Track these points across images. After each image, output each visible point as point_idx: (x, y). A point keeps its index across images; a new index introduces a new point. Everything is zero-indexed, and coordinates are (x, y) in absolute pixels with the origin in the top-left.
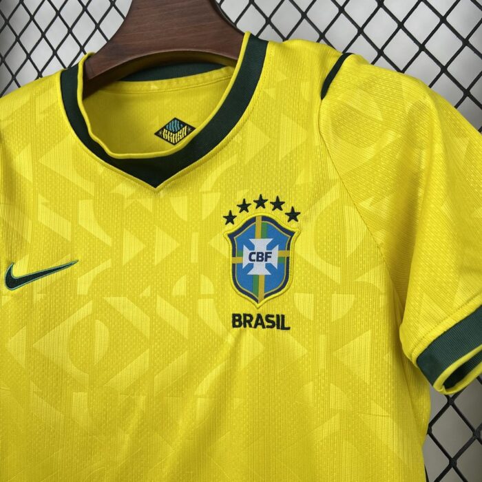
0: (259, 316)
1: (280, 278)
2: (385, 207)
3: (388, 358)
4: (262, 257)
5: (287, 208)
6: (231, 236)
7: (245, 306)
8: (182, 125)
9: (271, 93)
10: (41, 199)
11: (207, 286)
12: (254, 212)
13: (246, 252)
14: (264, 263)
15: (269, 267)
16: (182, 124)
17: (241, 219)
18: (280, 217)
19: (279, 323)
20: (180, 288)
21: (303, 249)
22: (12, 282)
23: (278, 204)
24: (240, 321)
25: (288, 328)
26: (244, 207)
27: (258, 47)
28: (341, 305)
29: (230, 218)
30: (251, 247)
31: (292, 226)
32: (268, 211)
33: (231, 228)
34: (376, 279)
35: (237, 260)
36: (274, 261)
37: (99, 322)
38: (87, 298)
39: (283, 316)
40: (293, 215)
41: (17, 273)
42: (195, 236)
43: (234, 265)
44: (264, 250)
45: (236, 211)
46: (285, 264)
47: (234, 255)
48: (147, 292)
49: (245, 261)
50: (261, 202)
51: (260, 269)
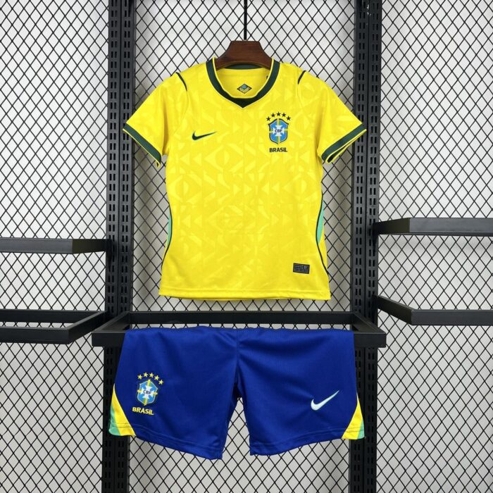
0: (278, 148)
1: (284, 137)
2: (314, 117)
3: (314, 157)
4: (279, 131)
5: (287, 116)
6: (269, 125)
7: (274, 146)
9: (281, 80)
10: (203, 110)
11: (261, 140)
12: (276, 117)
13: (274, 129)
15: (281, 134)
16: (247, 86)
17: (272, 119)
18: (285, 119)
19: (284, 150)
20: (252, 141)
21: (291, 129)
22: (195, 138)
23: (284, 115)
24: (272, 150)
25: (287, 151)
27: (277, 65)
28: (302, 144)
29: (268, 119)
30: (276, 128)
31: (288, 121)
32: (281, 117)
33: (269, 122)
34: (311, 136)
35: (271, 132)
36: (283, 132)
37: (226, 152)
38: (221, 144)
39: (285, 148)
40: (289, 118)
41: (197, 135)
42: (257, 124)
43: (270, 134)
44: (280, 129)
45: (270, 117)
46: (286, 133)
47: (270, 130)
48: (241, 142)
49: (274, 132)
50: (279, 114)
51: (278, 135)
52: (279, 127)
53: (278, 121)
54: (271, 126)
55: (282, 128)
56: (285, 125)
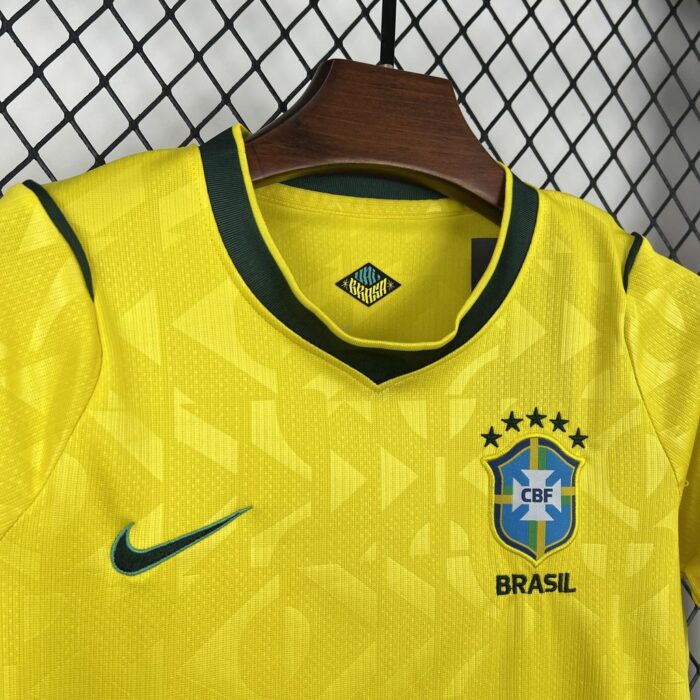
0: (536, 577)
4: (541, 495)
6: (494, 464)
7: (516, 564)
8: (379, 277)
10: (180, 398)
11: (458, 535)
12: (527, 431)
13: (517, 487)
14: (543, 504)
15: (550, 509)
16: (378, 272)
17: (509, 439)
19: (562, 584)
20: (421, 543)
23: (559, 423)
24: (506, 585)
25: (574, 590)
26: (512, 422)
27: (527, 198)
29: (491, 438)
30: (524, 481)
31: (576, 453)
32: (547, 431)
33: (492, 452)
35: (503, 499)
36: (555, 501)
37: (293, 610)
38: (269, 571)
39: (567, 575)
40: (578, 439)
41: (140, 542)
42: (440, 463)
43: (497, 507)
44: (543, 487)
45: (500, 428)
47: (498, 491)
48: (371, 553)
49: (516, 501)
50: (536, 419)
51: (537, 513)
52: (537, 478)
53: (534, 448)
54: (503, 471)
55: (550, 481)
56: (564, 469)
